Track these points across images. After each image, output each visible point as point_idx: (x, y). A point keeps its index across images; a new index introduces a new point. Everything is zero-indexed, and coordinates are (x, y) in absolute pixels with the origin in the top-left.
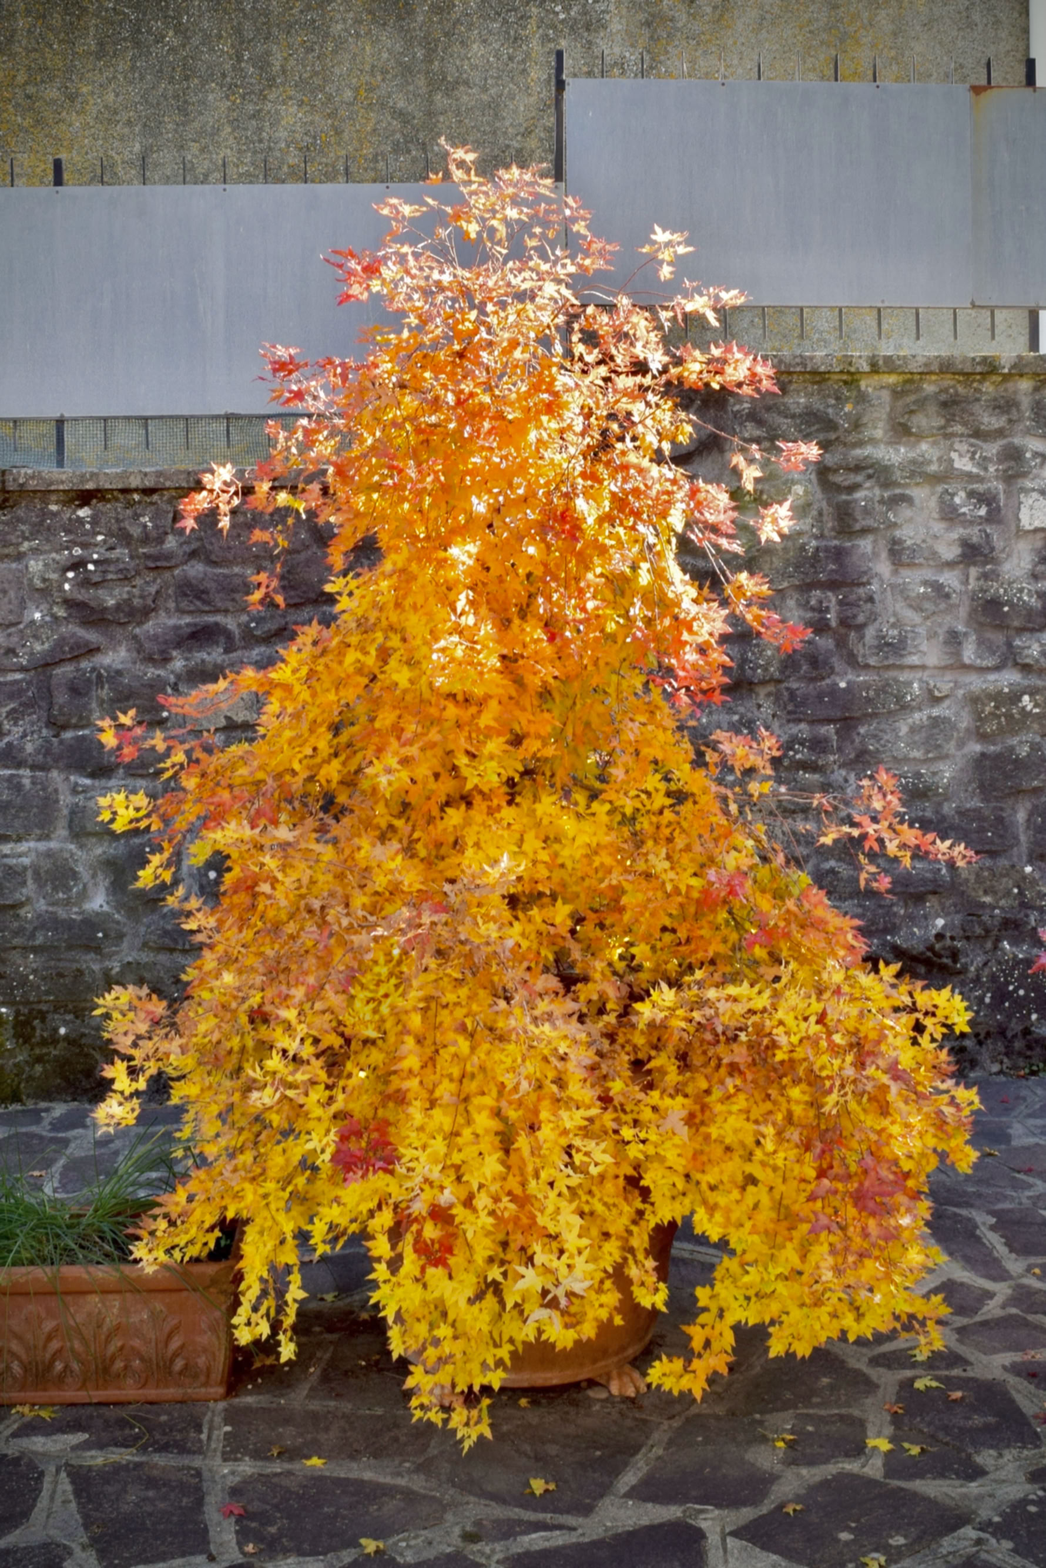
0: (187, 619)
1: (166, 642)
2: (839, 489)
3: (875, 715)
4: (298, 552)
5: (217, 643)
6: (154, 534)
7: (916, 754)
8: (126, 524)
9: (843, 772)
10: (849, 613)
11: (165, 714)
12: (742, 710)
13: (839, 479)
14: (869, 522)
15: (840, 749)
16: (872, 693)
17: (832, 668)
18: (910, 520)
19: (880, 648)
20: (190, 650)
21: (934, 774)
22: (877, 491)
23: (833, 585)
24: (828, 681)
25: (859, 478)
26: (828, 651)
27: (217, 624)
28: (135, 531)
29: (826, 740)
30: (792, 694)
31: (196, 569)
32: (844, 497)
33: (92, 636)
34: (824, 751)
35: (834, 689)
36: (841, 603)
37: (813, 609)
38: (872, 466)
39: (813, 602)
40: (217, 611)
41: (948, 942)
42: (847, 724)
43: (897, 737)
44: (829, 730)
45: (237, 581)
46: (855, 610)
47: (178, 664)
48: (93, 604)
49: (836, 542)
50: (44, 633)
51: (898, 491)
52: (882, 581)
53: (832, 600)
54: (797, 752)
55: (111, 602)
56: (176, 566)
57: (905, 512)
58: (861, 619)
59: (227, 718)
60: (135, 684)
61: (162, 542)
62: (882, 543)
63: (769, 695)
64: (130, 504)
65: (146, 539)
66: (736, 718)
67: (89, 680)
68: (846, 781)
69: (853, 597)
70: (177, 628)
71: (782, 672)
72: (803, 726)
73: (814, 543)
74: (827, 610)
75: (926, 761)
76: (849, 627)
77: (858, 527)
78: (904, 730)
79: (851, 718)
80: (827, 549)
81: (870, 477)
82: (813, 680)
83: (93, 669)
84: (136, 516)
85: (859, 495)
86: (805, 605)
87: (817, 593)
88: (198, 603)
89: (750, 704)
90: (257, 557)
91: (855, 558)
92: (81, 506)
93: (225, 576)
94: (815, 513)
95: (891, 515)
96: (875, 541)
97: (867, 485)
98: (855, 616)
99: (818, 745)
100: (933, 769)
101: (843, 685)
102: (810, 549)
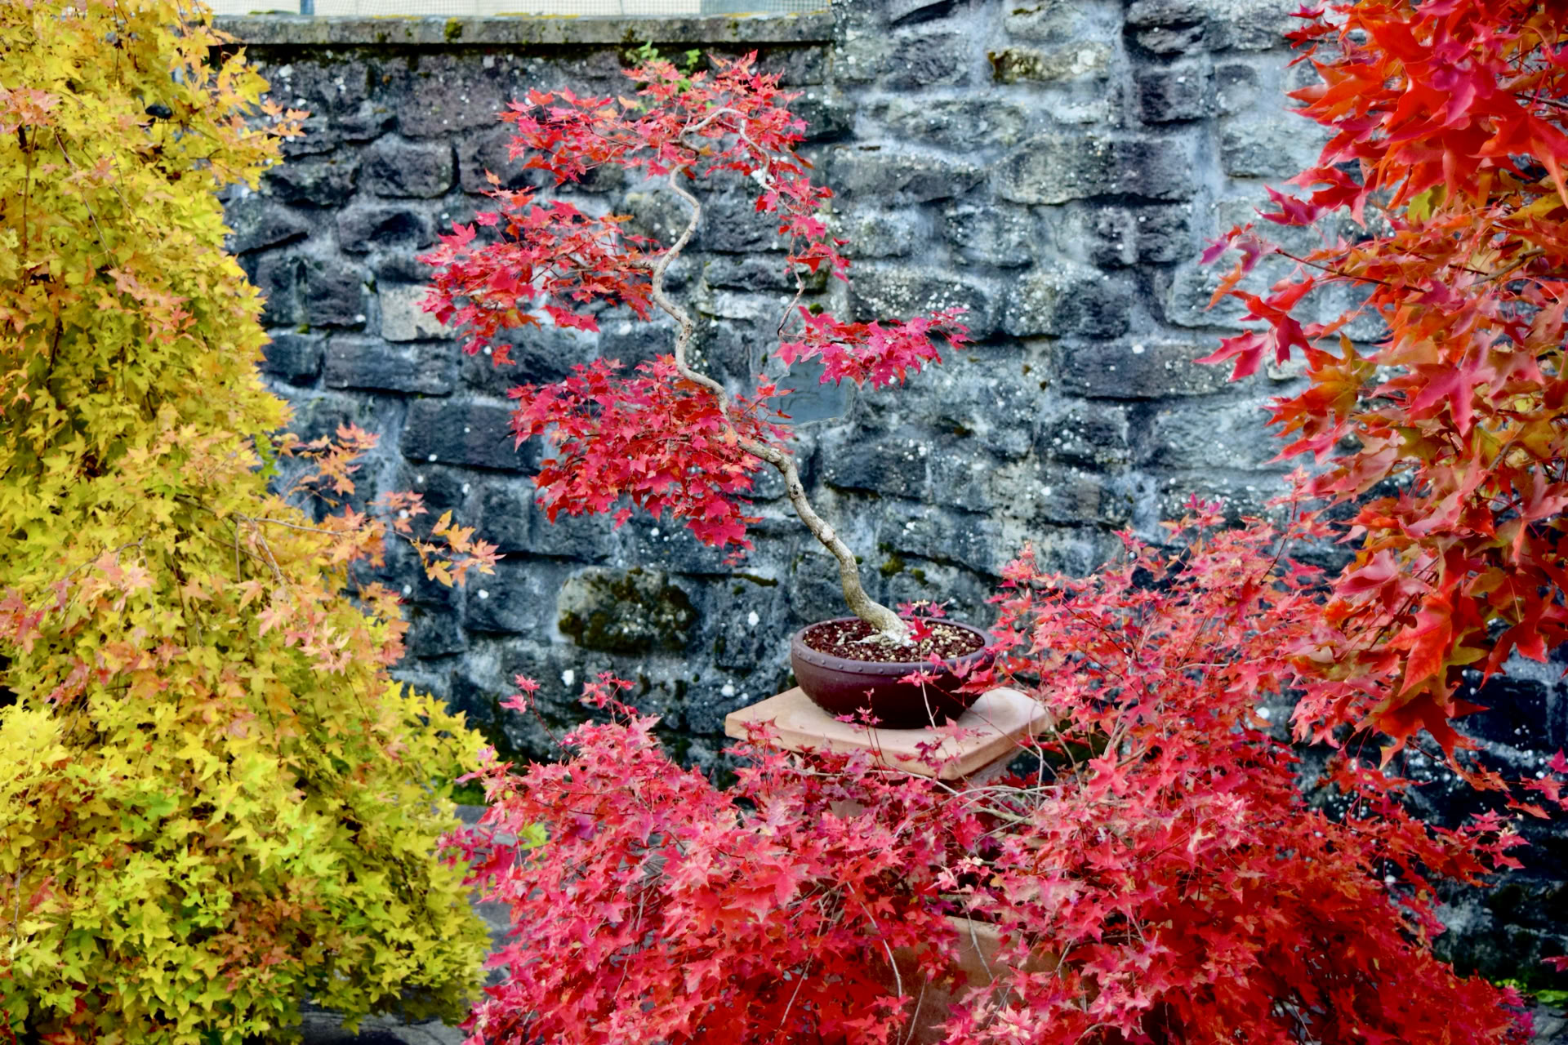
0: (385, 205)
1: (360, 232)
2: (1150, 55)
3: (1180, 398)
4: (491, 127)
5: (411, 235)
6: (348, 100)
7: (1241, 462)
8: (321, 87)
9: (1138, 476)
10: (1152, 245)
11: (360, 318)
12: (1002, 372)
13: (1149, 41)
14: (1188, 109)
15: (1133, 443)
16: (1179, 365)
17: (1126, 324)
18: (1251, 107)
19: (1192, 298)
20: (387, 243)
21: (1267, 494)
22: (1206, 61)
23: (1131, 201)
24: (1119, 342)
25: (1177, 41)
26: (1120, 299)
27: (408, 214)
28: (330, 96)
29: (1109, 427)
30: (1069, 355)
31: (389, 145)
32: (1159, 69)
33: (295, 220)
34: (1106, 443)
35: (1124, 358)
36: (1143, 228)
37: (1102, 235)
38: (1198, 23)
39: (1103, 225)
40: (410, 197)
41: (1266, 745)
42: (1143, 408)
43: (1214, 433)
44: (1117, 415)
45: (429, 161)
46: (1161, 240)
47: (376, 259)
48: (293, 182)
49: (1142, 137)
50: (251, 213)
51: (1235, 61)
52: (1210, 197)
53: (1128, 222)
54: (1064, 441)
55: (308, 181)
56: (369, 141)
57: (1242, 94)
58: (1168, 254)
59: (419, 329)
60: (331, 280)
61: (357, 110)
62: (1214, 141)
63: (1044, 354)
64: (325, 63)
65: (341, 106)
66: (993, 383)
67: (289, 272)
68: (1141, 489)
69: (1159, 221)
70: (372, 215)
71: (1055, 324)
72: (1081, 404)
73: (1109, 137)
74: (1119, 238)
75: (1254, 473)
76: (1155, 265)
77: (1170, 115)
78: (1225, 423)
79: (1149, 400)
80: (1125, 148)
81: (1195, 39)
82: (1096, 338)
83: (295, 259)
84: (332, 77)
85: (1178, 66)
86: (1092, 229)
87: (1109, 212)
88: (392, 186)
89: (1016, 365)
90: (449, 132)
91: (1165, 162)
92: (283, 64)
93: (419, 155)
94: (1112, 92)
95: (1221, 99)
96: (1204, 137)
97: (1193, 49)
98: (1159, 250)
99: (1100, 434)
100: (1266, 486)
101: (1138, 349)
102: (1100, 148)
